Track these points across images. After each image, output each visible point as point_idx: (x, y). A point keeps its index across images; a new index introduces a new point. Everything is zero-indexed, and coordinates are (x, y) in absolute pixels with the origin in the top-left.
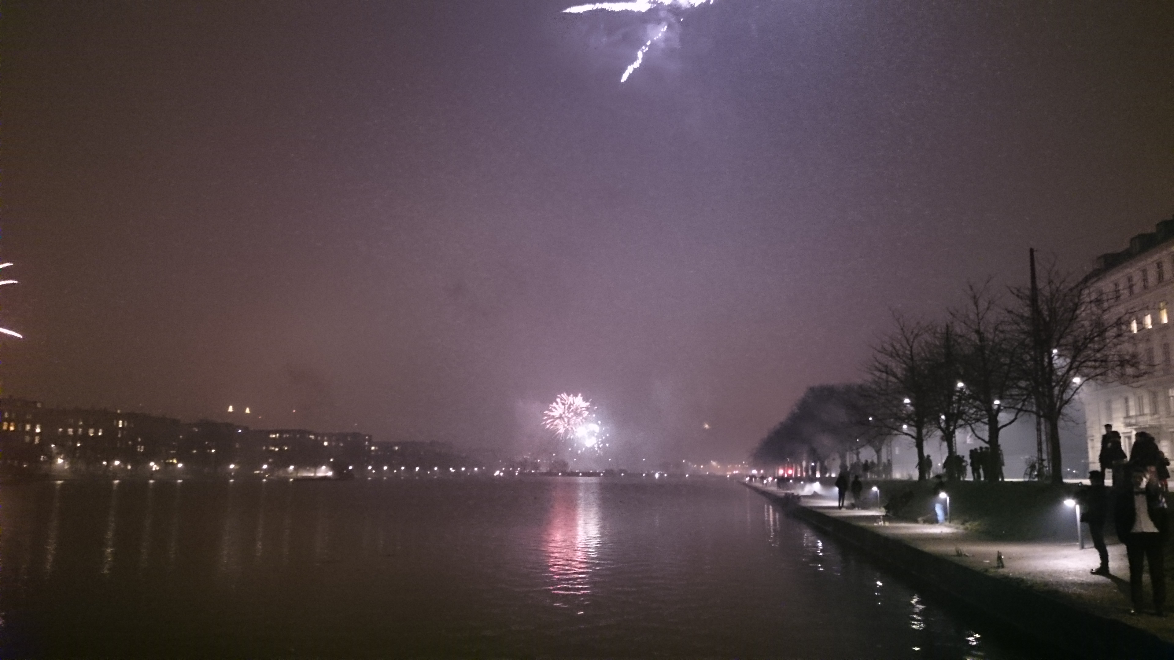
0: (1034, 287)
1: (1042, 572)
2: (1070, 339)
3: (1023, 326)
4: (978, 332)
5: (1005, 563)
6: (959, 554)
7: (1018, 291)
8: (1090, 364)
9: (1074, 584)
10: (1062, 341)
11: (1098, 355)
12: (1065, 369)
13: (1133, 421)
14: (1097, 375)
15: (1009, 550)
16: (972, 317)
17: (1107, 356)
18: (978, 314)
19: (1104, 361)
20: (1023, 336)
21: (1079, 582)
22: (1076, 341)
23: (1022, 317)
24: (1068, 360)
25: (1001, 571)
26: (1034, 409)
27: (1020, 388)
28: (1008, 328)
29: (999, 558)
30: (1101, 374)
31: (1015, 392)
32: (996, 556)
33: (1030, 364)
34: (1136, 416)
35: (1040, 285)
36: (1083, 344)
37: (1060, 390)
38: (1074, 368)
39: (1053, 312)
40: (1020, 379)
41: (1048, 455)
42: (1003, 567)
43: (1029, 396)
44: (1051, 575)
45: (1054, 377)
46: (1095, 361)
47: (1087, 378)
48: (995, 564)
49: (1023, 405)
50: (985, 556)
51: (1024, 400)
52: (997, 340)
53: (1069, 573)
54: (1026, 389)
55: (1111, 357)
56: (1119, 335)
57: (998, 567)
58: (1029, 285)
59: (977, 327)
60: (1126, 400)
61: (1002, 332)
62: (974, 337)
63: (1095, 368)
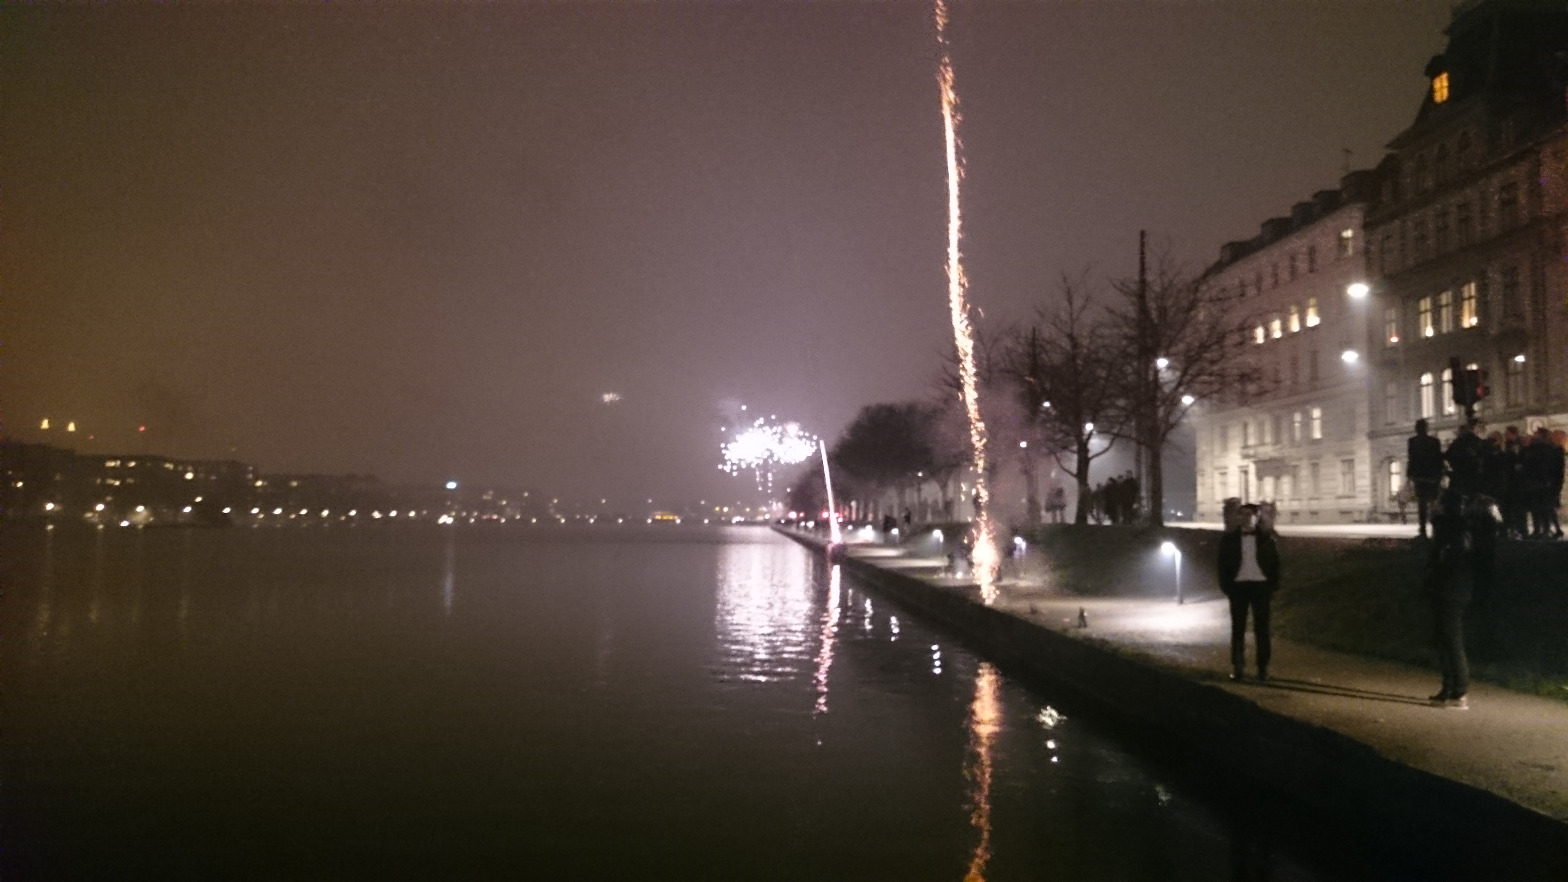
0: (1143, 282)
1: (1131, 633)
2: (1181, 347)
3: (1126, 330)
4: (1071, 337)
5: (1088, 621)
6: (1034, 611)
7: (1123, 284)
8: (1205, 378)
9: (1167, 646)
10: (1173, 350)
11: (1215, 368)
12: (1173, 385)
13: (1251, 452)
14: (1211, 393)
15: (1092, 606)
16: (1064, 316)
17: (1223, 369)
18: (1071, 314)
19: (1221, 375)
20: (1124, 343)
21: (1174, 643)
22: (1188, 350)
23: (1125, 318)
24: (1178, 374)
25: (1083, 631)
26: (1134, 435)
27: (1117, 407)
28: (1106, 332)
29: (1082, 616)
30: (1216, 392)
31: (1111, 412)
32: (1078, 614)
33: (1131, 378)
34: (1255, 446)
35: (1150, 277)
36: (1197, 353)
37: (1165, 411)
38: (1185, 383)
39: (1163, 311)
40: (1117, 397)
41: (1147, 492)
42: (1085, 626)
43: (1128, 418)
44: (1142, 635)
45: (1159, 395)
46: (1211, 375)
47: (1201, 396)
48: (1076, 622)
49: (1121, 429)
50: (1064, 613)
51: (1122, 424)
52: (1093, 347)
53: (1163, 633)
54: (1123, 409)
55: (1229, 370)
56: (1241, 344)
57: (1080, 626)
58: (1137, 278)
59: (1069, 332)
60: (1245, 426)
61: (1102, 337)
62: (1065, 343)
63: (1211, 383)
